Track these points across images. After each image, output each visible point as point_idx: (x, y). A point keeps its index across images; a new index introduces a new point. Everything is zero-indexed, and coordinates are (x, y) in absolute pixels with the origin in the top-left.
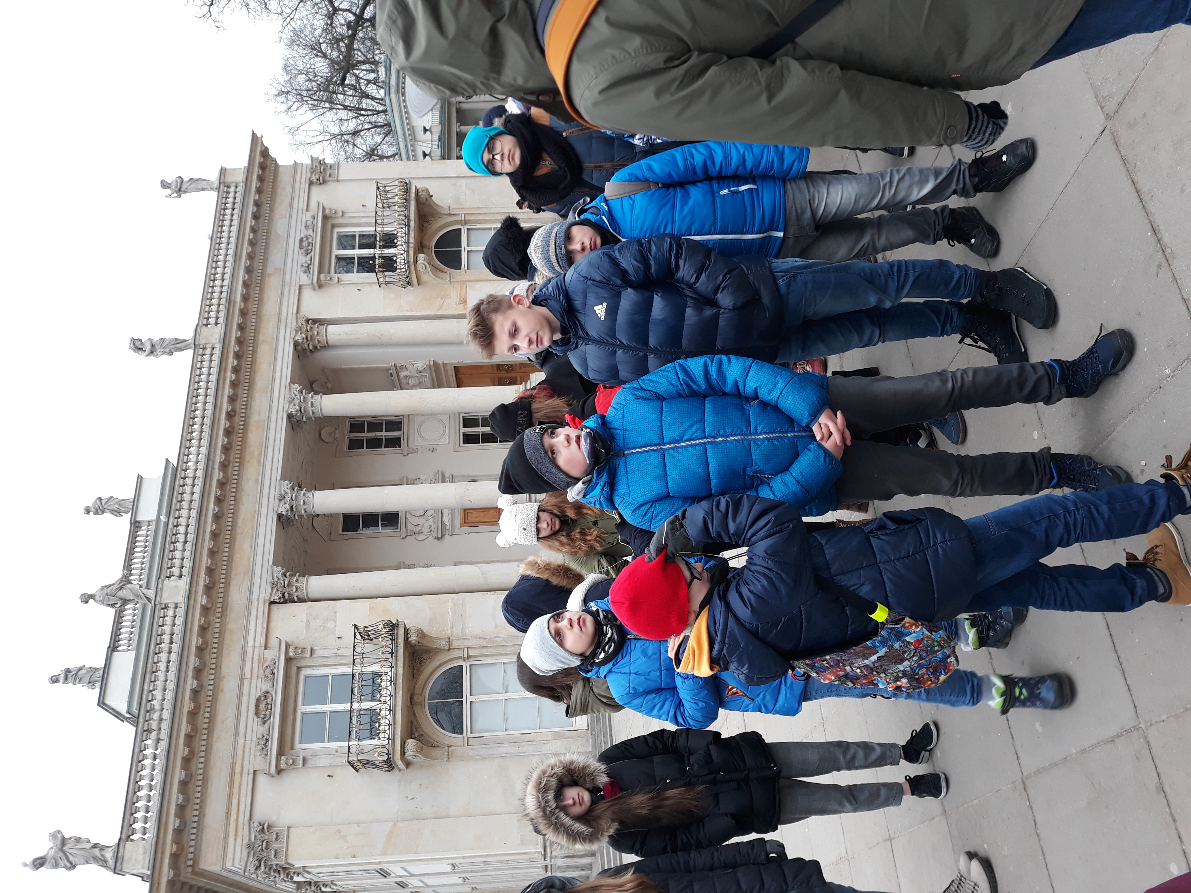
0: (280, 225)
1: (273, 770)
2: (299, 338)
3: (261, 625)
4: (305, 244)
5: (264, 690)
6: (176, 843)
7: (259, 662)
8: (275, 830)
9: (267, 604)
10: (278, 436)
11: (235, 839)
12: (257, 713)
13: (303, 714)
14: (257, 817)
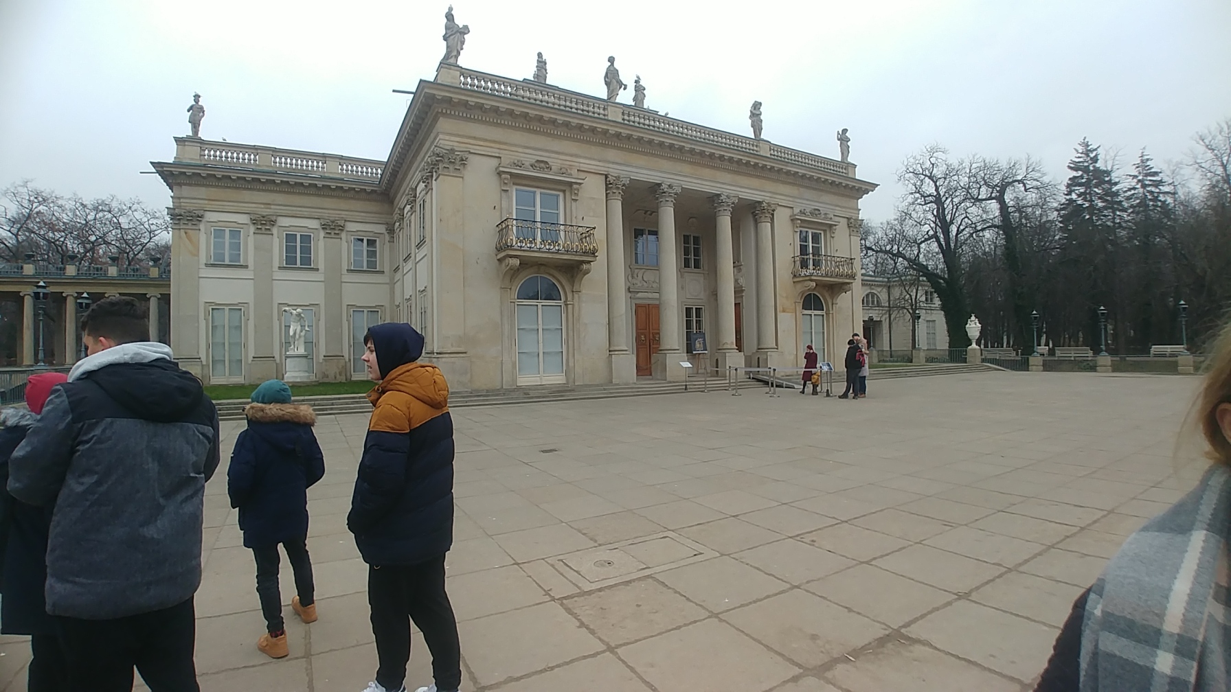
0: (826, 198)
1: (501, 169)
2: (765, 204)
3: (593, 169)
4: (817, 212)
5: (553, 167)
6: (459, 102)
7: (570, 165)
8: (461, 168)
9: (606, 173)
10: (707, 187)
11: (458, 142)
12: (538, 161)
13: (535, 192)
14: (470, 156)
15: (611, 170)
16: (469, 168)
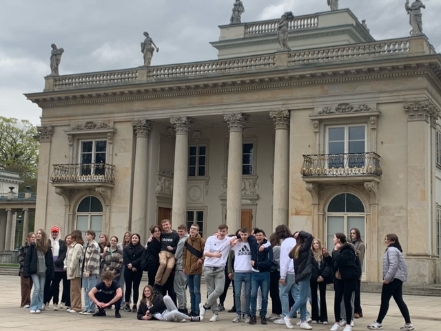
1: (69, 133)
5: (96, 124)
7: (108, 120)
8: (50, 136)
9: (132, 120)
11: (49, 121)
12: (87, 123)
13: (92, 142)
14: (55, 128)
15: (136, 117)
16: (55, 135)
